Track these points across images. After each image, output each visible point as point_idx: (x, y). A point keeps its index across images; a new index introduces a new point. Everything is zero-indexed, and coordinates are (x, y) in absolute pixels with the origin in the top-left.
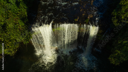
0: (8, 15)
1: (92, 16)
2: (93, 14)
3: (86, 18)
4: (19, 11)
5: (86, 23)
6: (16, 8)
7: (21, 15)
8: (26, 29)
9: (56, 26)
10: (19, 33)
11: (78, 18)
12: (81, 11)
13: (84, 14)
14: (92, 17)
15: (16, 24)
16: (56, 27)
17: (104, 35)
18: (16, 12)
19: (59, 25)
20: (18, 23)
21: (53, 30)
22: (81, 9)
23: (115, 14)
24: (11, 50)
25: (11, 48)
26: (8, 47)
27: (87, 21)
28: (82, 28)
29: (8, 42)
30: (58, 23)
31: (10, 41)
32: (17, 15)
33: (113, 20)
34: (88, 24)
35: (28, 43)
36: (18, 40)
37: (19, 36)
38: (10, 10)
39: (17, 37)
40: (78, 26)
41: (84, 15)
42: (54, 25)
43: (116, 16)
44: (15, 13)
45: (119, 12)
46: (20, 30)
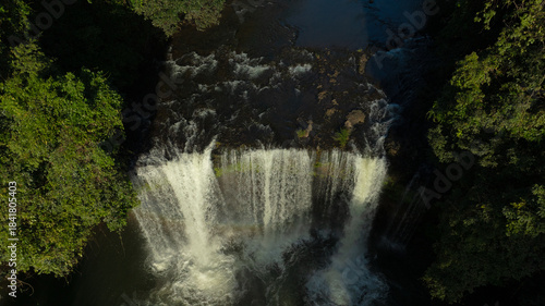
0: (57, 136)
1: (361, 119)
2: (366, 111)
3: (340, 126)
4: (95, 117)
5: (338, 145)
6: (85, 109)
7: (101, 131)
8: (119, 180)
9: (228, 158)
10: (93, 196)
11: (310, 127)
12: (320, 98)
13: (330, 112)
14: (362, 121)
15: (82, 163)
16: (229, 163)
17: (408, 189)
18: (85, 123)
19: (239, 155)
20: (92, 161)
21: (215, 172)
22: (320, 90)
23: (439, 119)
24: (63, 257)
25: (61, 250)
26: (53, 245)
27: (343, 136)
28: (324, 164)
29: (50, 229)
30: (236, 147)
31: (60, 223)
32: (88, 133)
33: (430, 138)
34: (348, 149)
35: (123, 227)
36: (88, 218)
37: (94, 205)
38: (64, 116)
39: (86, 211)
40: (310, 155)
41: (333, 115)
42: (220, 154)
43: (443, 124)
44: (80, 126)
45: (449, 113)
46: (96, 183)
